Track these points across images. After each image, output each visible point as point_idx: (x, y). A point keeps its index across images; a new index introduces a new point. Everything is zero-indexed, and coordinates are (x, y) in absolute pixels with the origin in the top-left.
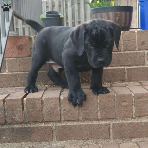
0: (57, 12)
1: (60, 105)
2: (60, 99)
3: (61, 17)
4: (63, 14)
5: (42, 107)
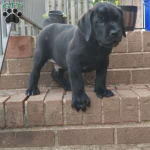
3: (64, 16)
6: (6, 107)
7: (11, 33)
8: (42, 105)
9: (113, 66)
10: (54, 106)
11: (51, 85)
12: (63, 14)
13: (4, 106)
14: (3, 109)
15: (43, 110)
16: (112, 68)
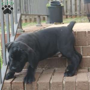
0: (59, 2)
1: (50, 87)
2: (50, 83)
3: (61, 5)
4: (64, 3)
5: (37, 89)
6: (12, 85)
7: (18, 30)
8: (36, 85)
9: (88, 54)
10: (44, 85)
11: (45, 67)
12: (61, 4)
13: (11, 85)
14: (10, 87)
15: (37, 88)
16: (87, 56)
